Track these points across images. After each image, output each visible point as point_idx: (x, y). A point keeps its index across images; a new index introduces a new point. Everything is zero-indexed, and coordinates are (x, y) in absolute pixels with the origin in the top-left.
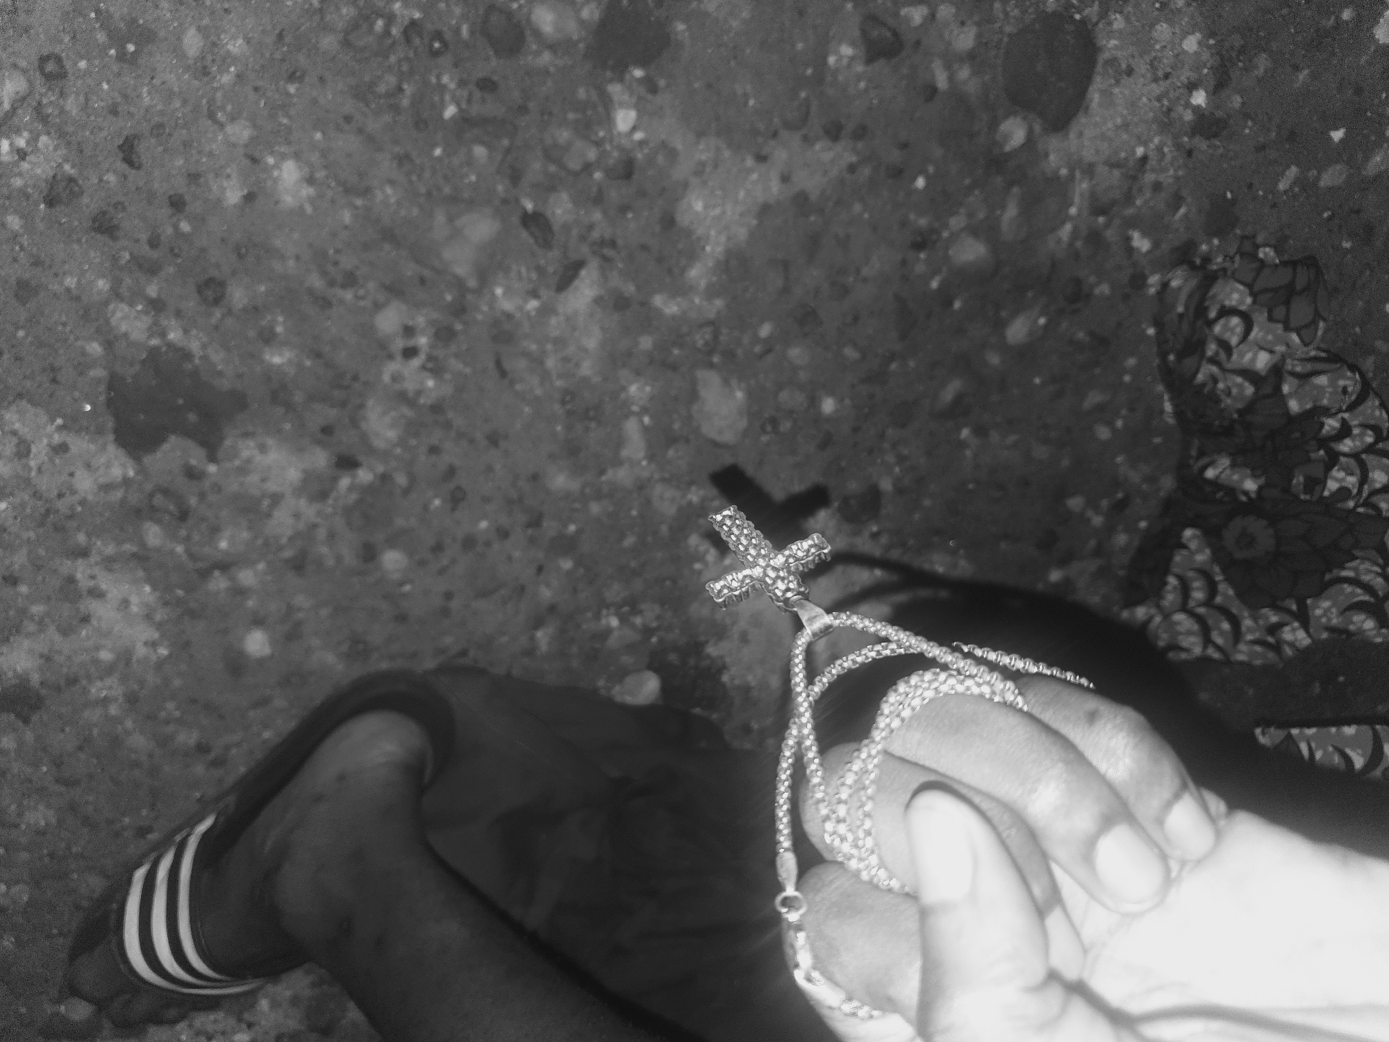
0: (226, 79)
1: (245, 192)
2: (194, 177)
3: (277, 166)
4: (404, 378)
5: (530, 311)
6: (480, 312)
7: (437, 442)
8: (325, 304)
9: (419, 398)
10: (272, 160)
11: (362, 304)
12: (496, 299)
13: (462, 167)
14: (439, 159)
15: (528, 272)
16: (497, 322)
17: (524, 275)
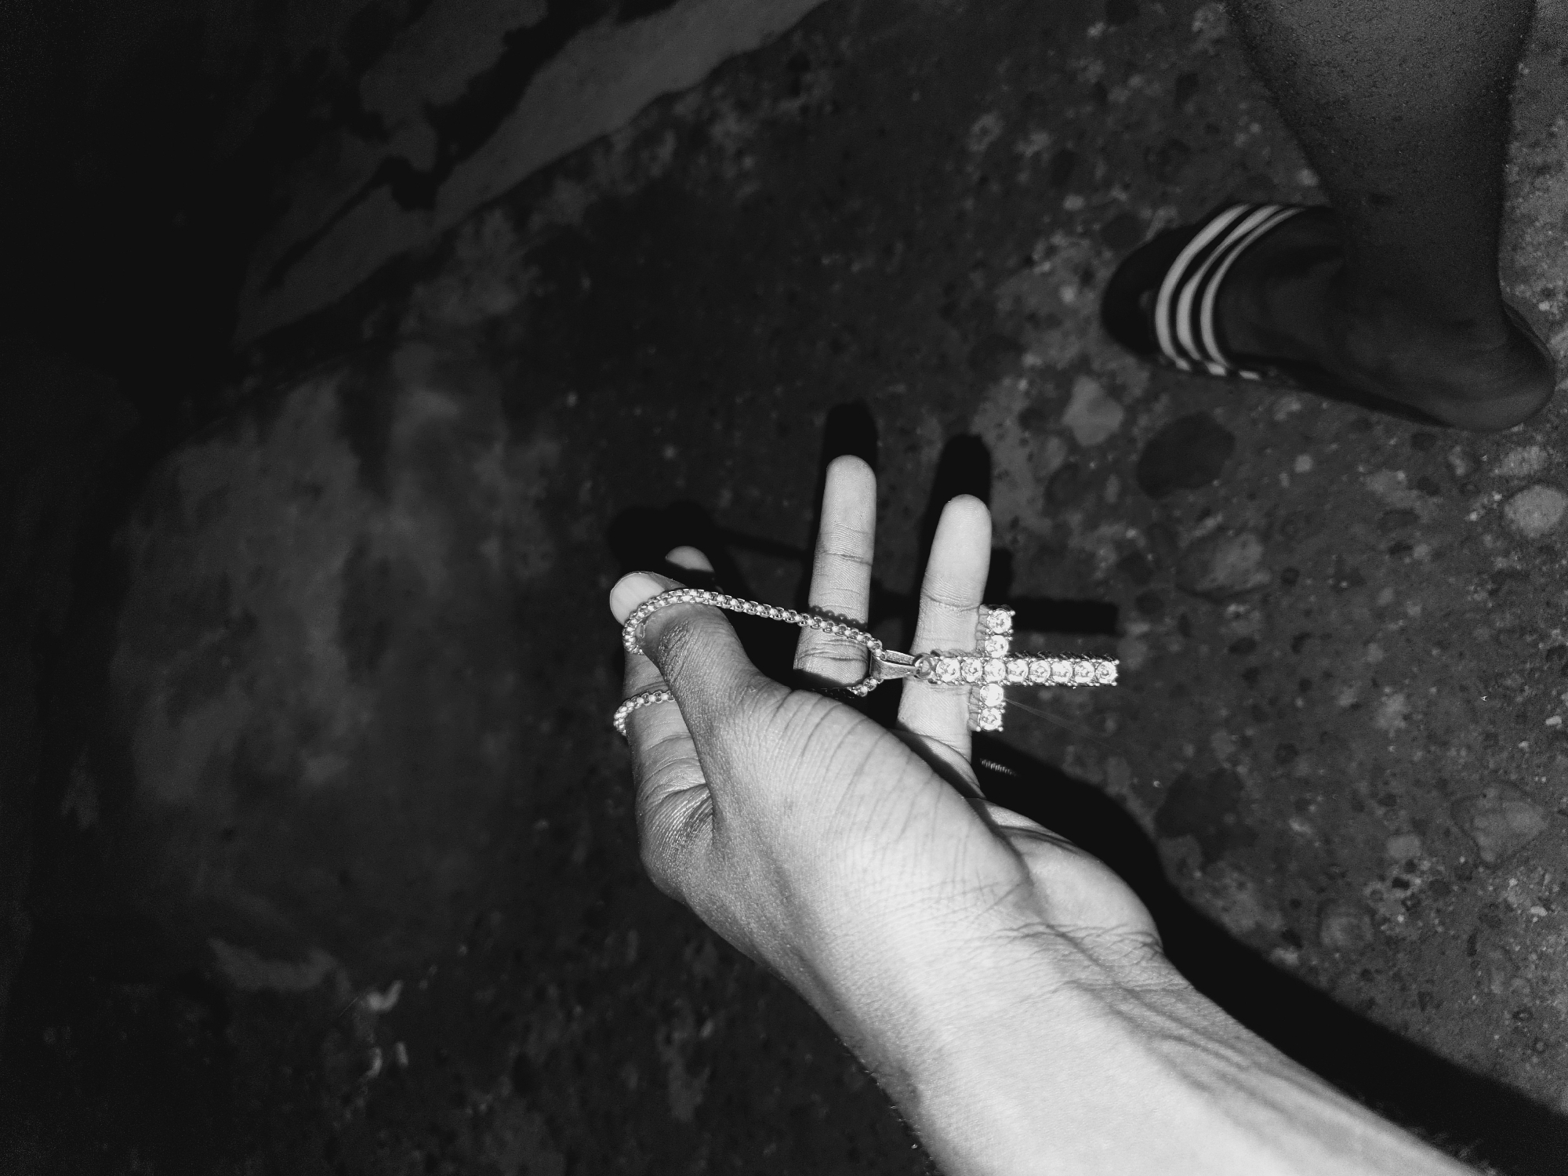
1: (1354, 701)
3: (1389, 696)
4: (1381, 899)
5: (1533, 916)
6: (1484, 888)
7: (1373, 970)
8: (1359, 806)
9: (1383, 924)
10: (1387, 690)
11: (1386, 823)
12: (1505, 886)
13: (1539, 767)
14: (1522, 750)
15: (1552, 882)
16: (1493, 905)
17: (1546, 882)
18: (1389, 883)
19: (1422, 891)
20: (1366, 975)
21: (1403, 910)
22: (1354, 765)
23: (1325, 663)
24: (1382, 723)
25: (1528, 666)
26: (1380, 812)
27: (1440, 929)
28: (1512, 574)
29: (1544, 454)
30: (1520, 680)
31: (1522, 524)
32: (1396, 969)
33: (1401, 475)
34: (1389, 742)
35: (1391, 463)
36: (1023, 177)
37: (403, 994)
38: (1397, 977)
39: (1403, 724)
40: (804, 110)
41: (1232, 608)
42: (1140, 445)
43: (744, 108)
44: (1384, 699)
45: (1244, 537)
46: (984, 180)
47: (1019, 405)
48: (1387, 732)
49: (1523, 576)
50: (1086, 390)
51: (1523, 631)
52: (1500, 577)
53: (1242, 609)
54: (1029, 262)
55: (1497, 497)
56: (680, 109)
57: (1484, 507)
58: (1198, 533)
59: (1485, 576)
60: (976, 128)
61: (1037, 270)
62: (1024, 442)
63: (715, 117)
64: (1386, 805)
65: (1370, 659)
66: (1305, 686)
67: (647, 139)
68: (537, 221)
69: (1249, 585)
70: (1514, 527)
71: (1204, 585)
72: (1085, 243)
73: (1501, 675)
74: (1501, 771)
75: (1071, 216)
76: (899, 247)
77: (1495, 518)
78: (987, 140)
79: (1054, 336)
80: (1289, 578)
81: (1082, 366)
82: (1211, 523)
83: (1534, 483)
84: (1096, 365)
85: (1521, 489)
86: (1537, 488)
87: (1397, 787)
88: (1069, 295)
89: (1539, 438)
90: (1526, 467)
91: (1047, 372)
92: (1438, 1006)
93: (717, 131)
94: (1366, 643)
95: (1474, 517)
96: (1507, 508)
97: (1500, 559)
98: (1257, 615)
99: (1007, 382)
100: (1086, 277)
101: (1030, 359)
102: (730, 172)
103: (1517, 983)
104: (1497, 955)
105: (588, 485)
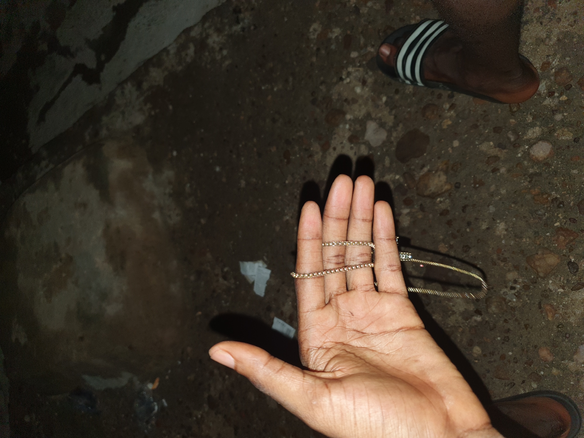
0: (497, 198)
1: (487, 227)
2: (476, 219)
3: (499, 223)
4: (507, 294)
5: (559, 292)
6: (541, 285)
7: (507, 319)
8: (495, 264)
9: (509, 303)
10: (498, 221)
11: (505, 268)
12: (548, 283)
13: (554, 241)
14: (548, 236)
15: (564, 280)
16: (545, 291)
17: (562, 280)
18: (509, 288)
19: (520, 290)
20: (505, 321)
21: (515, 297)
22: (491, 249)
23: (475, 214)
24: (498, 233)
25: (546, 206)
26: (502, 264)
27: (528, 301)
28: (535, 174)
29: (541, 129)
30: (543, 211)
31: (537, 156)
32: (515, 317)
33: (492, 143)
34: (502, 239)
35: (487, 139)
36: (333, 47)
37: (160, 382)
38: (516, 320)
39: (505, 232)
40: (243, 29)
41: (439, 199)
42: (395, 144)
43: (219, 31)
44: (498, 225)
45: (439, 173)
46: (318, 49)
47: (347, 135)
48: (500, 236)
49: (540, 174)
50: (371, 126)
51: (542, 194)
52: (532, 176)
53: (442, 199)
54: (341, 79)
55: (527, 147)
56: (193, 34)
57: (522, 151)
58: (421, 174)
59: (526, 176)
60: (311, 30)
61: (345, 82)
62: (352, 148)
63: (208, 36)
64: (504, 262)
65: (491, 212)
66: (469, 224)
67: (183, 47)
68: (145, 85)
69: (443, 191)
70: (534, 157)
71: (427, 193)
72: (361, 69)
73: (537, 211)
74: (542, 245)
75: (354, 59)
76: (291, 79)
77: (527, 155)
78: (317, 33)
79: (355, 107)
80: (457, 186)
81: (368, 116)
82: (426, 169)
83: (539, 141)
84: (373, 116)
85: (535, 143)
86: (540, 142)
87: (506, 255)
88: (358, 90)
89: (538, 123)
90: (535, 134)
91: (355, 120)
92: (531, 328)
93: (210, 41)
94: (488, 206)
95: (519, 155)
96: (531, 151)
97: (531, 169)
98: (448, 201)
99: (341, 126)
100: (364, 83)
101: (348, 117)
102: (218, 57)
103: (557, 315)
104: (548, 307)
105: (188, 185)
